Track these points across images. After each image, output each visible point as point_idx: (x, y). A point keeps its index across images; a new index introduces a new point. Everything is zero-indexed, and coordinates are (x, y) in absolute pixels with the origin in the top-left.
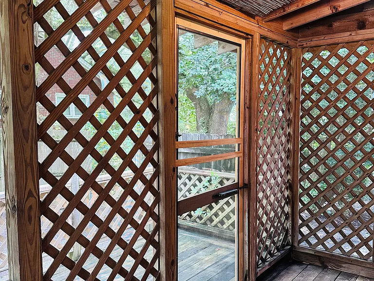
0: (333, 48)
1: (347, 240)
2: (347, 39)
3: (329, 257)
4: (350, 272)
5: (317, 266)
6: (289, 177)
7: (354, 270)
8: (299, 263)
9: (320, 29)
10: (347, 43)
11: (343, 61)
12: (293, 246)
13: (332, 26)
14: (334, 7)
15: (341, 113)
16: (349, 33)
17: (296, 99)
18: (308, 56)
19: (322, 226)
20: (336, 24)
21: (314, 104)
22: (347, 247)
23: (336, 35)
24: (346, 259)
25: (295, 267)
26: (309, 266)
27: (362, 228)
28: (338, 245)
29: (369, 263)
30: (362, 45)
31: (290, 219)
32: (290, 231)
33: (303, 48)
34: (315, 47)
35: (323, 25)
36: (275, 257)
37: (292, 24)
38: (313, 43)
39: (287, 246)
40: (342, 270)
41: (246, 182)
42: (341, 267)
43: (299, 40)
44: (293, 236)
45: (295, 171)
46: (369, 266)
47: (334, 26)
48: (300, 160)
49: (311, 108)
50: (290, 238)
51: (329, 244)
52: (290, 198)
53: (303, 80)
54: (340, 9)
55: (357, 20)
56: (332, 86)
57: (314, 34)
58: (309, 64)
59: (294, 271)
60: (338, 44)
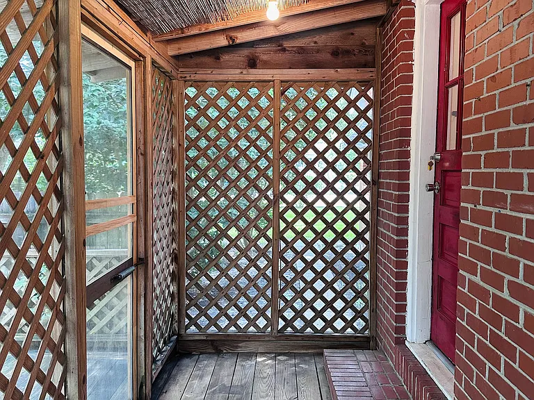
0: (222, 85)
1: (243, 314)
2: (238, 77)
3: (224, 338)
4: (247, 350)
5: (210, 353)
6: (174, 245)
7: (252, 347)
8: (189, 355)
9: (206, 60)
10: (237, 82)
11: (233, 102)
12: (179, 335)
13: (219, 59)
14: (231, 38)
15: (233, 164)
16: (239, 71)
17: (180, 145)
18: (191, 92)
19: (214, 302)
20: (225, 57)
21: (201, 152)
22: (242, 322)
23: (225, 71)
24: (243, 337)
25: (186, 361)
26: (201, 356)
27: (259, 296)
28: (233, 322)
29: (267, 336)
30: (253, 86)
31: (176, 300)
32: (177, 315)
33: (185, 81)
34: (200, 81)
35: (209, 56)
36: (165, 353)
37: (179, 49)
38: (198, 77)
39: (172, 336)
40: (239, 350)
41: (142, 256)
42: (237, 347)
43: (180, 70)
44: (179, 322)
45: (181, 237)
46: (267, 339)
47: (222, 60)
48: (187, 223)
49: (197, 158)
50: (176, 325)
51: (223, 322)
52: (176, 272)
53: (186, 122)
54: (238, 41)
55: (248, 56)
56: (222, 132)
57: (198, 66)
58: (192, 102)
59: (188, 366)
60: (227, 82)
